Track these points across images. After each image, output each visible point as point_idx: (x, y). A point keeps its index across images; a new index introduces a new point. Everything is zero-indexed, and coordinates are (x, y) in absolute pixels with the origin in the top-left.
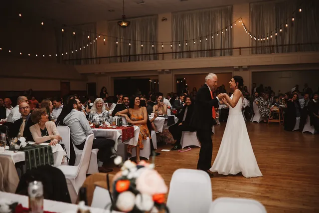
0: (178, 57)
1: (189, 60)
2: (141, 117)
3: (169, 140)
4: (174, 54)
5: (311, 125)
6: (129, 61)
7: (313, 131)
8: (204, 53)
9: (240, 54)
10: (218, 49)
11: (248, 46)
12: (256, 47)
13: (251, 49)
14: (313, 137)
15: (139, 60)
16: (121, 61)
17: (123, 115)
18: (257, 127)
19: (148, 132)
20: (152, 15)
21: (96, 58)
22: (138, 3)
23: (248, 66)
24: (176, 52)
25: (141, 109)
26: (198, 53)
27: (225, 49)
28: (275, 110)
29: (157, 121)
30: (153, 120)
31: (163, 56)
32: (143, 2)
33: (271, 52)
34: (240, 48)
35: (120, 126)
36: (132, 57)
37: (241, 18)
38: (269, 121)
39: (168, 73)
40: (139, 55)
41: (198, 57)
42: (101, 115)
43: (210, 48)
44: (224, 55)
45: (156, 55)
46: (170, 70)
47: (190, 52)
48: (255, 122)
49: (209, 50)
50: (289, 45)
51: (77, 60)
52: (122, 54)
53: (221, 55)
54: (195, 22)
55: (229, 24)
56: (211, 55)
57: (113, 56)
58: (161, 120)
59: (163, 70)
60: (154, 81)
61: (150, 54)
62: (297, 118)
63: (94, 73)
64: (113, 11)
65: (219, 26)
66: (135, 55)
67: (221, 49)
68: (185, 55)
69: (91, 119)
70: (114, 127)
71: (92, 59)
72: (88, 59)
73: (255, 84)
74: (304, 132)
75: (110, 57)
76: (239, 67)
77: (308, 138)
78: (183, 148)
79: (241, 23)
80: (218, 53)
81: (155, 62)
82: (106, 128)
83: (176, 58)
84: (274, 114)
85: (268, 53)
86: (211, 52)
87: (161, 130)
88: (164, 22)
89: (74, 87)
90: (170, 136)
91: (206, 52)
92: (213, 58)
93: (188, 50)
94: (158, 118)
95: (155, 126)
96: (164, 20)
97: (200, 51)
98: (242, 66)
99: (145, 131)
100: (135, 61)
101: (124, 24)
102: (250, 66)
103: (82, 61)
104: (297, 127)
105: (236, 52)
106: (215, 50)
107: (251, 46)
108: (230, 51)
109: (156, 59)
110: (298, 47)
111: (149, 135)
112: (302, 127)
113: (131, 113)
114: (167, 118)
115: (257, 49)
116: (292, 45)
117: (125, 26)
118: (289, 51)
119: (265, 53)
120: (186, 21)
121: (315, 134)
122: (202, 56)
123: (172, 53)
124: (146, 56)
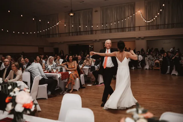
0: (104, 32)
1: (110, 34)
2: (73, 66)
3: (93, 79)
4: (102, 31)
5: (176, 70)
6: (77, 35)
7: (177, 74)
8: (119, 30)
9: (139, 30)
10: (127, 28)
11: (144, 25)
12: (149, 26)
13: (145, 27)
14: (177, 77)
15: (82, 35)
16: (72, 35)
17: (64, 66)
18: (147, 72)
19: (78, 75)
20: (89, 9)
21: (59, 34)
22: (81, 2)
23: (144, 37)
24: (103, 30)
25: (73, 62)
26: (115, 30)
27: (131, 27)
28: (157, 62)
29: (85, 69)
30: (82, 68)
31: (96, 32)
32: (83, 2)
33: (157, 28)
34: (139, 27)
35: (61, 72)
36: (78, 33)
37: (139, 9)
38: (154, 68)
39: (98, 41)
40: (82, 32)
41: (115, 32)
42: (52, 65)
43: (122, 27)
44: (131, 31)
45: (92, 32)
46: (100, 40)
47: (110, 29)
48: (147, 69)
49: (122, 28)
50: (168, 24)
51: (48, 35)
52: (73, 31)
53: (129, 31)
54: (113, 12)
55: (133, 13)
56: (123, 31)
57: (68, 32)
58: (87, 68)
59: (96, 40)
60: (92, 46)
61: (88, 31)
62: (168, 66)
63: (57, 42)
64: (67, 7)
65: (127, 14)
66: (80, 32)
67: (129, 27)
68: (108, 31)
69: (47, 68)
70: (57, 72)
71: (56, 34)
72: (54, 34)
73: (149, 47)
74: (172, 75)
75: (66, 33)
76: (139, 37)
77: (174, 78)
78: (99, 84)
79: (140, 12)
80: (127, 30)
81: (92, 35)
82: (53, 73)
83: (103, 33)
84: (157, 64)
85: (155, 29)
86: (123, 29)
87: (87, 74)
88: (96, 12)
89: (46, 50)
90: (93, 77)
91: (120, 29)
92: (124, 33)
93: (110, 28)
94: (85, 67)
95: (83, 71)
96: (96, 11)
97: (117, 29)
98: (140, 37)
99: (76, 75)
100: (80, 35)
101: (72, 14)
102: (145, 37)
103: (51, 36)
104: (168, 72)
105: (137, 29)
106: (125, 28)
107: (146, 25)
108: (134, 28)
109: (92, 33)
110: (173, 25)
111: (79, 77)
112: (171, 71)
113: (68, 64)
114: (90, 67)
115: (149, 27)
116: (170, 24)
117: (72, 16)
118: (168, 28)
119: (154, 29)
120: (109, 12)
121: (178, 75)
122: (118, 32)
123: (101, 30)
124: (86, 32)
